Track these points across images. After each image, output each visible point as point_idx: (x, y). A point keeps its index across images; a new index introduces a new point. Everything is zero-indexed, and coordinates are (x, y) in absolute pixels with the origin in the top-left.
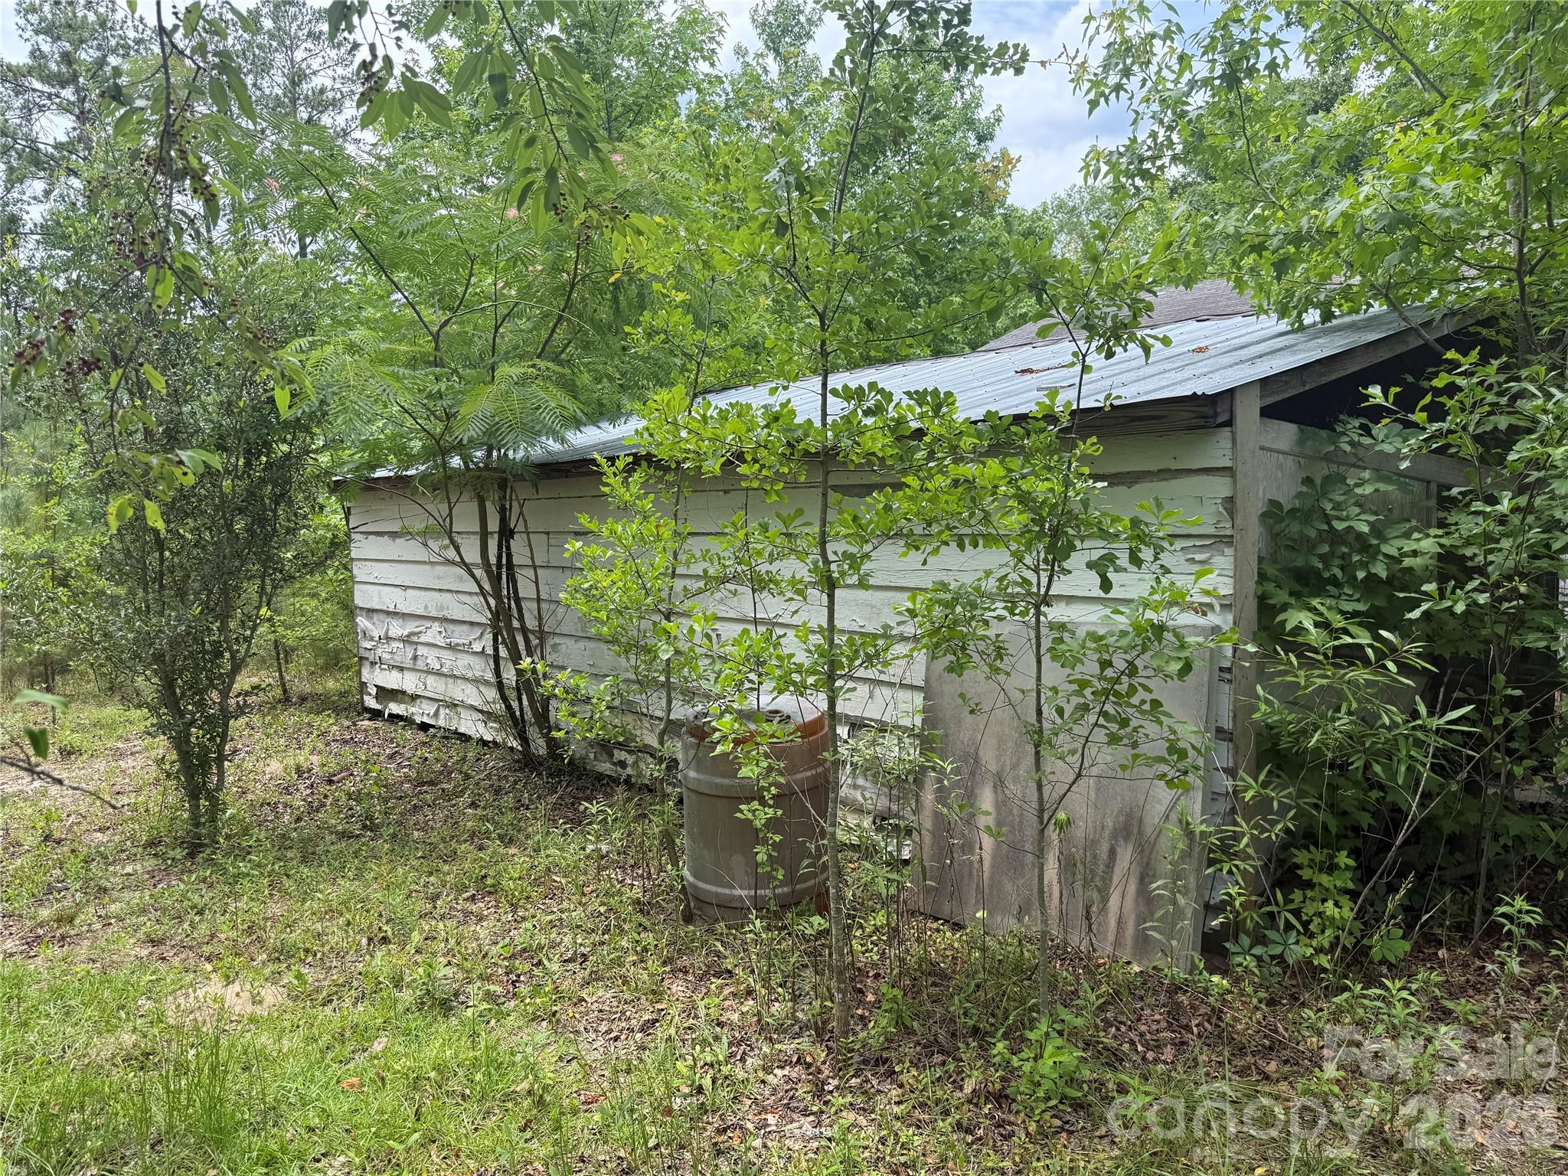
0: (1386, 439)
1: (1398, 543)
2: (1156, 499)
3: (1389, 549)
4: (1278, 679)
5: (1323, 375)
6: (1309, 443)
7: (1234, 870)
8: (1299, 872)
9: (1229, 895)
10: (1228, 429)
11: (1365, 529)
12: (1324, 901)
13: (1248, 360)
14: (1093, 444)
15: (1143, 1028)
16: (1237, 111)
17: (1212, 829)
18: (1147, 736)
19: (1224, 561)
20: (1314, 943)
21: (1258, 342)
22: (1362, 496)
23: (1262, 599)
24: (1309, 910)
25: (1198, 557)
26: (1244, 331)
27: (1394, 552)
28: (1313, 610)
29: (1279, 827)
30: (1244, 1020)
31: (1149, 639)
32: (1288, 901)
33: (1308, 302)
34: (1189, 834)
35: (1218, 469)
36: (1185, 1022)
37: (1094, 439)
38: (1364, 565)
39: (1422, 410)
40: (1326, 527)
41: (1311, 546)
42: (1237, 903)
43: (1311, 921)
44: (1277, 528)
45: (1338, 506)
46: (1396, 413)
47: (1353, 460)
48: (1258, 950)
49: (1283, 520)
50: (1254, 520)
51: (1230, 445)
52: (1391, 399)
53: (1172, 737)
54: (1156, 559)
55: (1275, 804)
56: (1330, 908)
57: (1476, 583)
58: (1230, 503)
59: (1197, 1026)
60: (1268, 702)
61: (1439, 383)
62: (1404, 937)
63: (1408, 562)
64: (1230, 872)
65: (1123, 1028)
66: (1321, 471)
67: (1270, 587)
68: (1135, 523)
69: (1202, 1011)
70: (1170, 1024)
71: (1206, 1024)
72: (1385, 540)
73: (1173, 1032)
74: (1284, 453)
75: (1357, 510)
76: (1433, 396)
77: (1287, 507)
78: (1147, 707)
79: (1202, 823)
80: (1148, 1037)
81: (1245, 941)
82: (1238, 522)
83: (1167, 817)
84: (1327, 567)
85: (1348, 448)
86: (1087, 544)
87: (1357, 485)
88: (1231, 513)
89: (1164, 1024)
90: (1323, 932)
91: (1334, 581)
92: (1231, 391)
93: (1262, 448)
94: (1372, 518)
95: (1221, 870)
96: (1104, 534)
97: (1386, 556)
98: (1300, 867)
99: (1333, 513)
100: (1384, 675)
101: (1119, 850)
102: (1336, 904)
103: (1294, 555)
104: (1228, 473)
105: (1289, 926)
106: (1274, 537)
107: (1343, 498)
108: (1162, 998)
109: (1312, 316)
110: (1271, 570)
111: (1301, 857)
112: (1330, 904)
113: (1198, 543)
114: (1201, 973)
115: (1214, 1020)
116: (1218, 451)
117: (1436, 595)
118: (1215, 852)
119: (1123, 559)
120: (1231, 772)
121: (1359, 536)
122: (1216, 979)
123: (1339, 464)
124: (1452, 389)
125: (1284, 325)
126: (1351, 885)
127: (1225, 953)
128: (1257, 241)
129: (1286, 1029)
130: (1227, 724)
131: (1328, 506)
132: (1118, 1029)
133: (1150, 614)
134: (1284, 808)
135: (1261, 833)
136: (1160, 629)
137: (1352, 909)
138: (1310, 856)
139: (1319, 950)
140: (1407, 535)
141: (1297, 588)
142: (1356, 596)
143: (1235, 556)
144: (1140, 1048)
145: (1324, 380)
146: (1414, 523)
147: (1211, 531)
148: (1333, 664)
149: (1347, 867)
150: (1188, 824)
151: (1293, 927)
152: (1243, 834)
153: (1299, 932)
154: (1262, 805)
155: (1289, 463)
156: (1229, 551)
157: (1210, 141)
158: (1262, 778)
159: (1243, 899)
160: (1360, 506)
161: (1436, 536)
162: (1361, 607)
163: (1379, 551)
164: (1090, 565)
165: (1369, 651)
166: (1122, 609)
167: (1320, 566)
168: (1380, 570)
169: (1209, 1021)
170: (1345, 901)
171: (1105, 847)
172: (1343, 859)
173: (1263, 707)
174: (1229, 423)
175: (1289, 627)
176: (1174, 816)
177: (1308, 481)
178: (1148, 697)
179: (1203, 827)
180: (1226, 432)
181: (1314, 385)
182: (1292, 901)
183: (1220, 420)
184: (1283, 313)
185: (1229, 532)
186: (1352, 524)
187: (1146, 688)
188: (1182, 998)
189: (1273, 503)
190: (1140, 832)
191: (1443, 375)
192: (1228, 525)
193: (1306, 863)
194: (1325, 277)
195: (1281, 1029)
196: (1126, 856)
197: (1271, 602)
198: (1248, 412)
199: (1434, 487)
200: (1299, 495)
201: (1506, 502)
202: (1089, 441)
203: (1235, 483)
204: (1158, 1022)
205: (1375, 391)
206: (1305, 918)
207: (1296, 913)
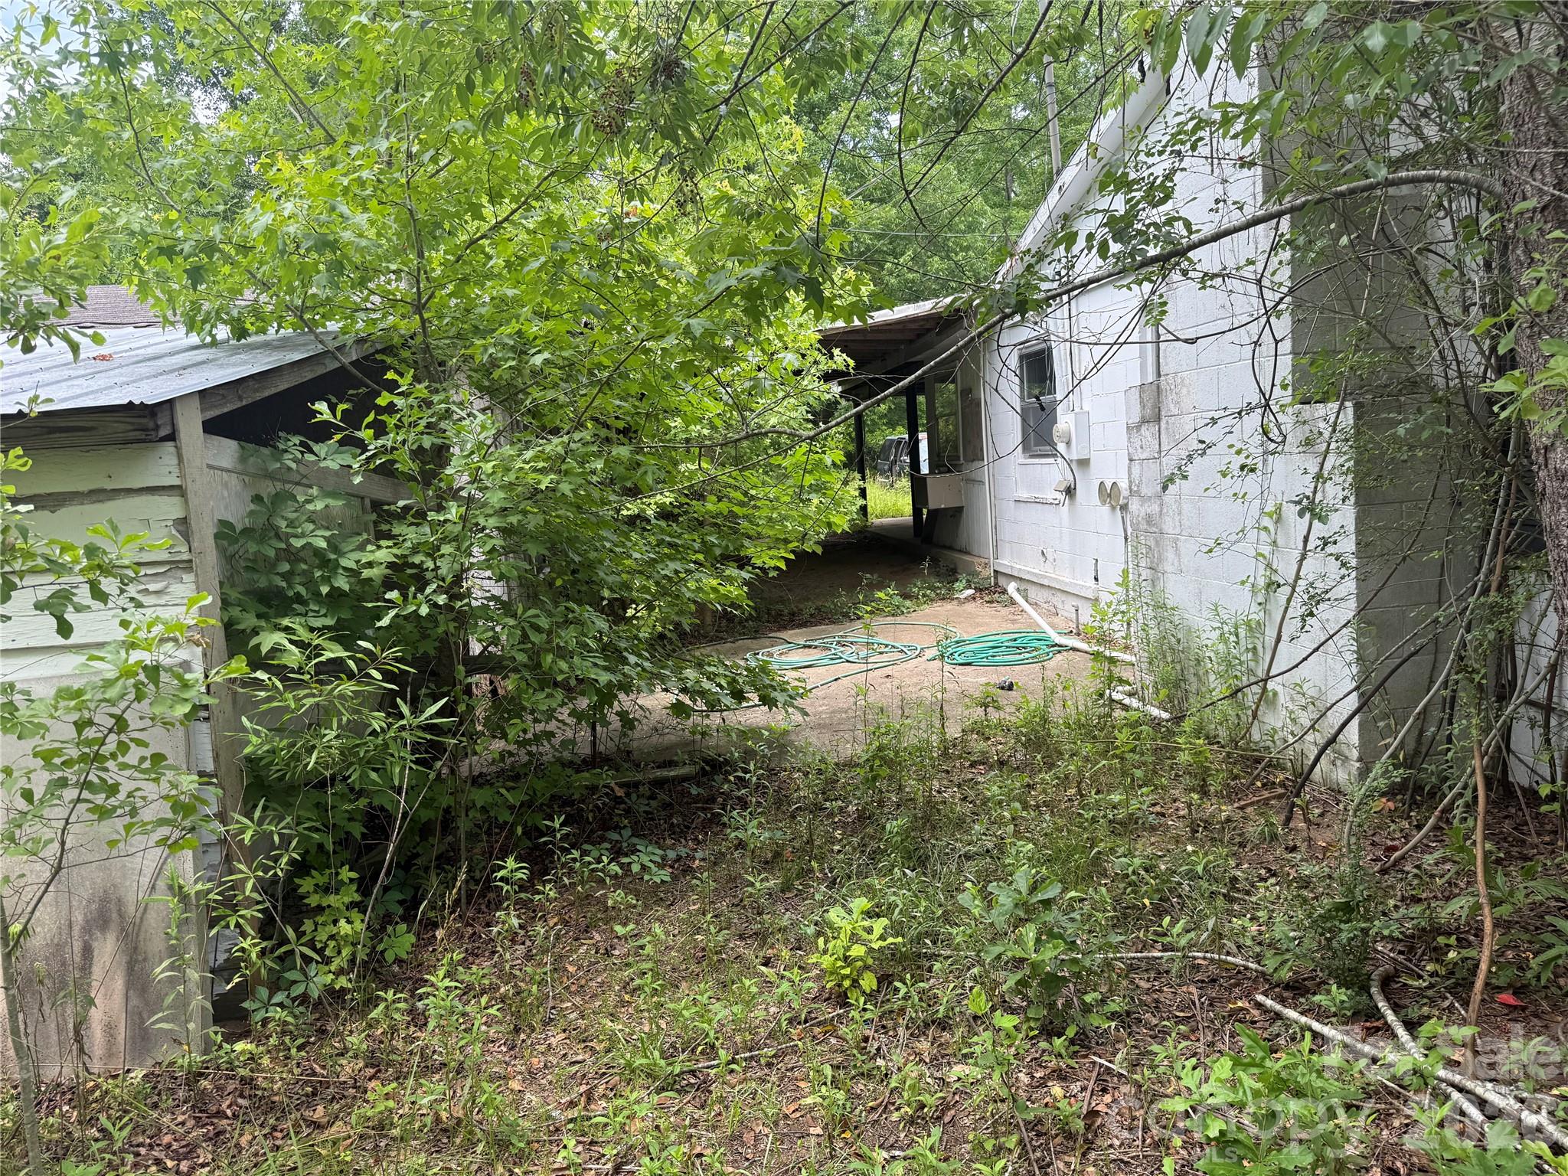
0: (329, 456)
1: (356, 556)
2: (110, 522)
3: (348, 562)
4: (266, 706)
5: (256, 390)
6: (252, 460)
7: (241, 921)
8: (306, 901)
9: (243, 950)
10: (171, 444)
11: (323, 544)
12: (335, 922)
13: (174, 370)
14: (18, 457)
15: (167, 1139)
16: (122, 99)
17: (209, 885)
18: (144, 798)
19: (183, 588)
20: (333, 969)
21: (172, 354)
22: (313, 512)
23: (229, 626)
24: (322, 936)
25: (152, 587)
26: (146, 342)
27: (352, 565)
28: (287, 630)
29: (285, 860)
30: (275, 1078)
31: (143, 683)
32: (300, 935)
33: (218, 316)
34: (184, 898)
35: (164, 488)
36: (214, 1109)
37: (19, 451)
38: (327, 580)
39: (368, 426)
40: (283, 546)
41: (271, 566)
42: (254, 956)
43: (326, 946)
44: (231, 550)
45: (291, 524)
46: (345, 429)
47: (297, 478)
48: (279, 997)
49: (236, 541)
50: (210, 541)
51: (175, 461)
52: (339, 415)
53: (174, 792)
54: (122, 591)
55: (276, 838)
56: (344, 928)
57: (434, 586)
58: (183, 525)
59: (229, 1106)
60: (257, 733)
61: (382, 401)
62: (409, 931)
63: (366, 573)
64: (238, 925)
65: (143, 1151)
66: (268, 489)
67: (235, 612)
68: (91, 551)
69: (230, 1088)
70: (198, 1119)
71: (240, 1101)
72: (342, 554)
73: (203, 1126)
74: (227, 471)
75: (311, 527)
76: (376, 414)
77: (239, 528)
78: (147, 765)
79: (196, 882)
80: (175, 1145)
81: (263, 992)
82: (195, 545)
83: (153, 887)
84: (290, 586)
85: (294, 466)
86: (29, 581)
87: (308, 501)
88: (187, 535)
89: (191, 1123)
90: (339, 953)
91: (299, 599)
92: (170, 402)
93: (210, 467)
94: (328, 534)
95: (227, 926)
96: (54, 567)
97: (345, 569)
98: (307, 895)
99: (289, 530)
100: (368, 684)
101: (95, 944)
102: (349, 922)
103: (256, 577)
104: (178, 492)
105: (307, 960)
106: (228, 559)
107: (295, 515)
108: (181, 1094)
109: (223, 332)
110: (234, 595)
111: (306, 885)
112: (342, 922)
113: (150, 572)
114: (220, 1047)
115: (247, 1093)
116: (161, 467)
117: (400, 602)
118: (214, 909)
119: (83, 595)
120: (222, 817)
121: (317, 552)
122: (240, 1046)
123: (285, 482)
124: (391, 408)
125: (194, 339)
126: (357, 897)
127: (245, 1015)
128: (165, 243)
129: (323, 1067)
130: (210, 767)
131: (283, 524)
132: (137, 1154)
133: (136, 656)
134: (286, 840)
135: (266, 872)
136: (153, 671)
137: (363, 921)
138: (314, 881)
139: (340, 972)
140: (361, 548)
141: (263, 609)
142: (323, 612)
143: (196, 582)
144: (170, 1164)
145: (259, 396)
146: (365, 536)
147: (164, 556)
148: (317, 682)
149: (351, 880)
150: (181, 887)
151: (312, 959)
152: (245, 880)
153: (317, 962)
154: (262, 842)
155: (234, 481)
156: (188, 578)
157: (89, 123)
158: (257, 814)
159: (258, 949)
160: (313, 522)
161: (388, 547)
162: (330, 622)
163: (338, 565)
164: (39, 606)
165: (351, 663)
166: (96, 653)
167: (284, 584)
168: (342, 583)
169: (242, 1096)
170: (355, 915)
171: (77, 946)
172: (346, 874)
173: (254, 739)
174: (172, 437)
175: (264, 650)
176: (161, 884)
177: (257, 499)
178: (147, 752)
179: (199, 887)
180: (169, 447)
181: (250, 401)
182: (304, 933)
183: (163, 433)
184: (191, 326)
185: (185, 557)
186: (310, 540)
187: (140, 743)
188: (204, 1083)
189: (223, 523)
190: (121, 915)
191: (385, 393)
192: (184, 549)
193: (311, 889)
194: (236, 292)
195: (318, 1069)
196: (107, 949)
197: (241, 627)
198: (190, 424)
199: (367, 502)
200: (251, 513)
201: (454, 511)
202: (12, 453)
203: (186, 502)
204: (183, 1123)
205: (322, 406)
206: (319, 946)
207: (311, 944)
